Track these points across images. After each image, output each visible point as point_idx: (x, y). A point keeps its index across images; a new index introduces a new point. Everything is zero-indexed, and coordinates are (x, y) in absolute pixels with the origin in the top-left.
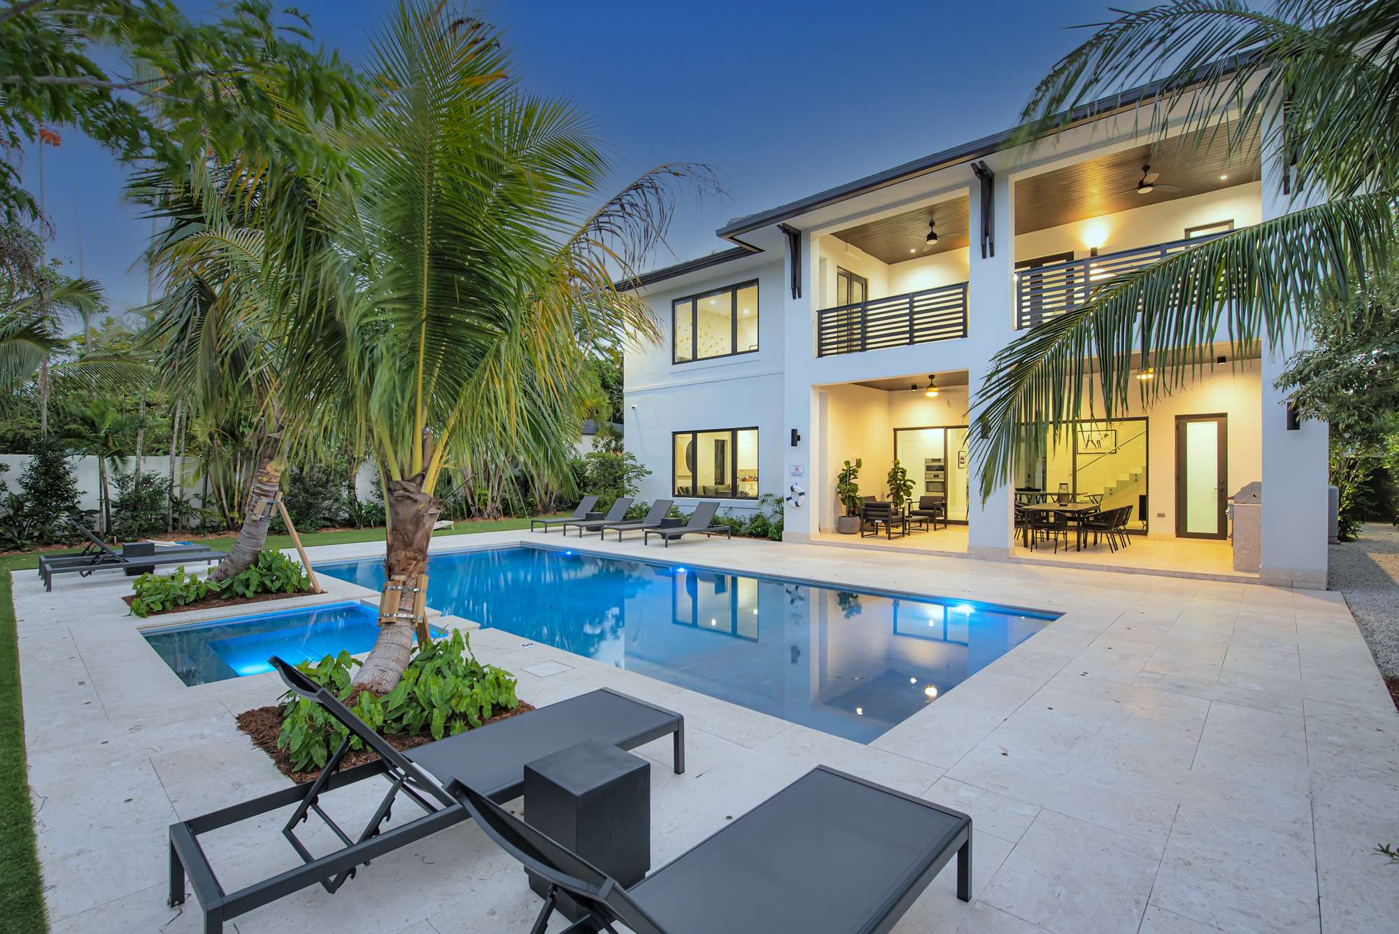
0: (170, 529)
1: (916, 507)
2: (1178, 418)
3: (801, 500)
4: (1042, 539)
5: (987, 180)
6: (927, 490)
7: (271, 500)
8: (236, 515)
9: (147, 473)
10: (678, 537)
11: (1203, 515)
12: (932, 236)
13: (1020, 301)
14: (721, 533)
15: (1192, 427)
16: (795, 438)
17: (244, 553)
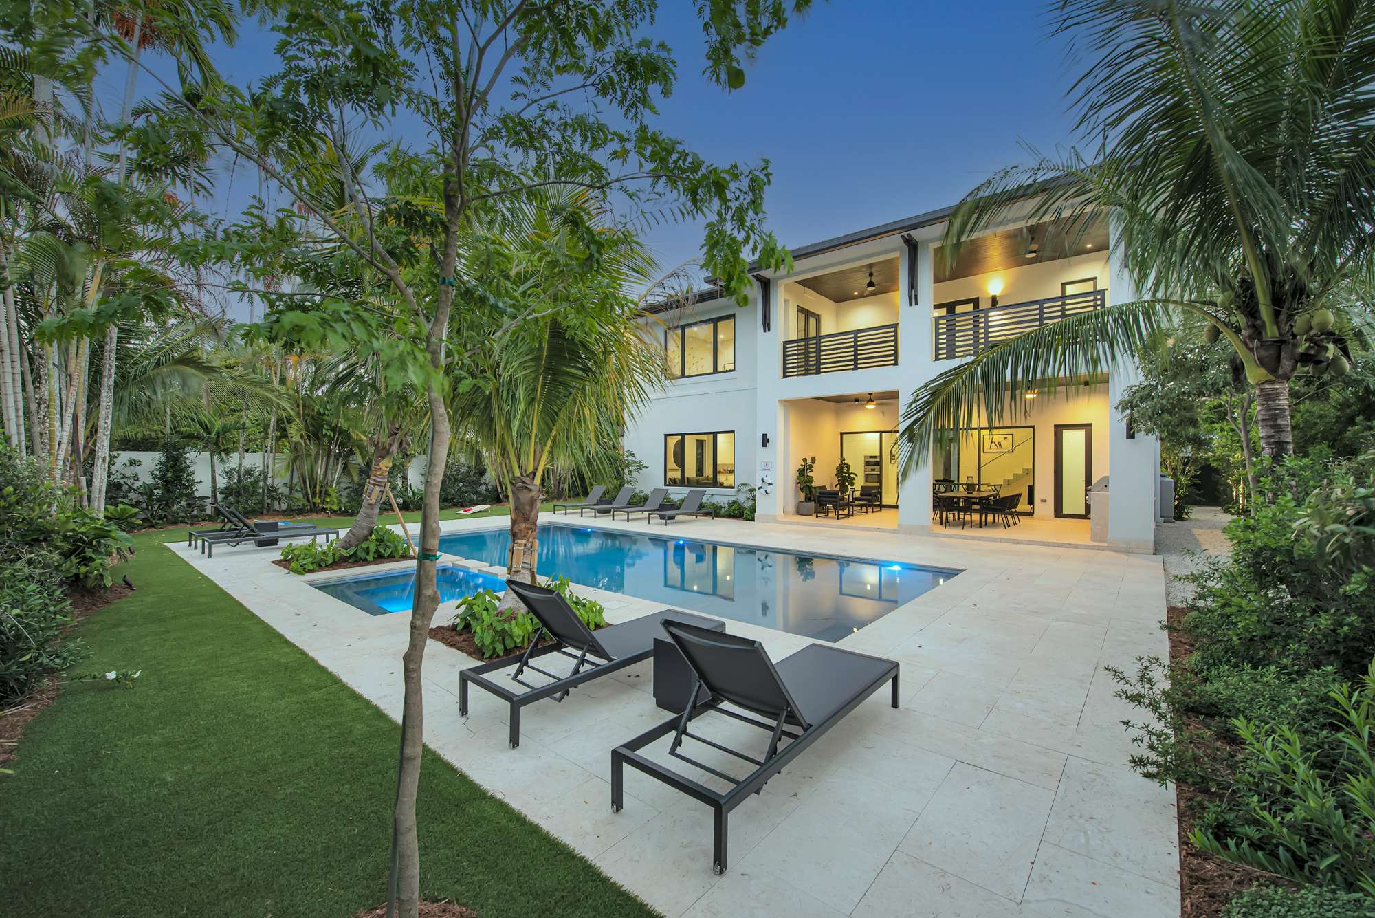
0: (265, 512)
1: (858, 494)
2: (1056, 426)
3: (769, 489)
4: (954, 518)
5: (913, 248)
6: (866, 481)
7: (382, 489)
8: (317, 500)
9: (249, 466)
10: (673, 518)
11: (1074, 500)
12: (871, 284)
13: (937, 339)
14: (707, 514)
15: (1066, 434)
16: (765, 441)
17: (363, 528)
